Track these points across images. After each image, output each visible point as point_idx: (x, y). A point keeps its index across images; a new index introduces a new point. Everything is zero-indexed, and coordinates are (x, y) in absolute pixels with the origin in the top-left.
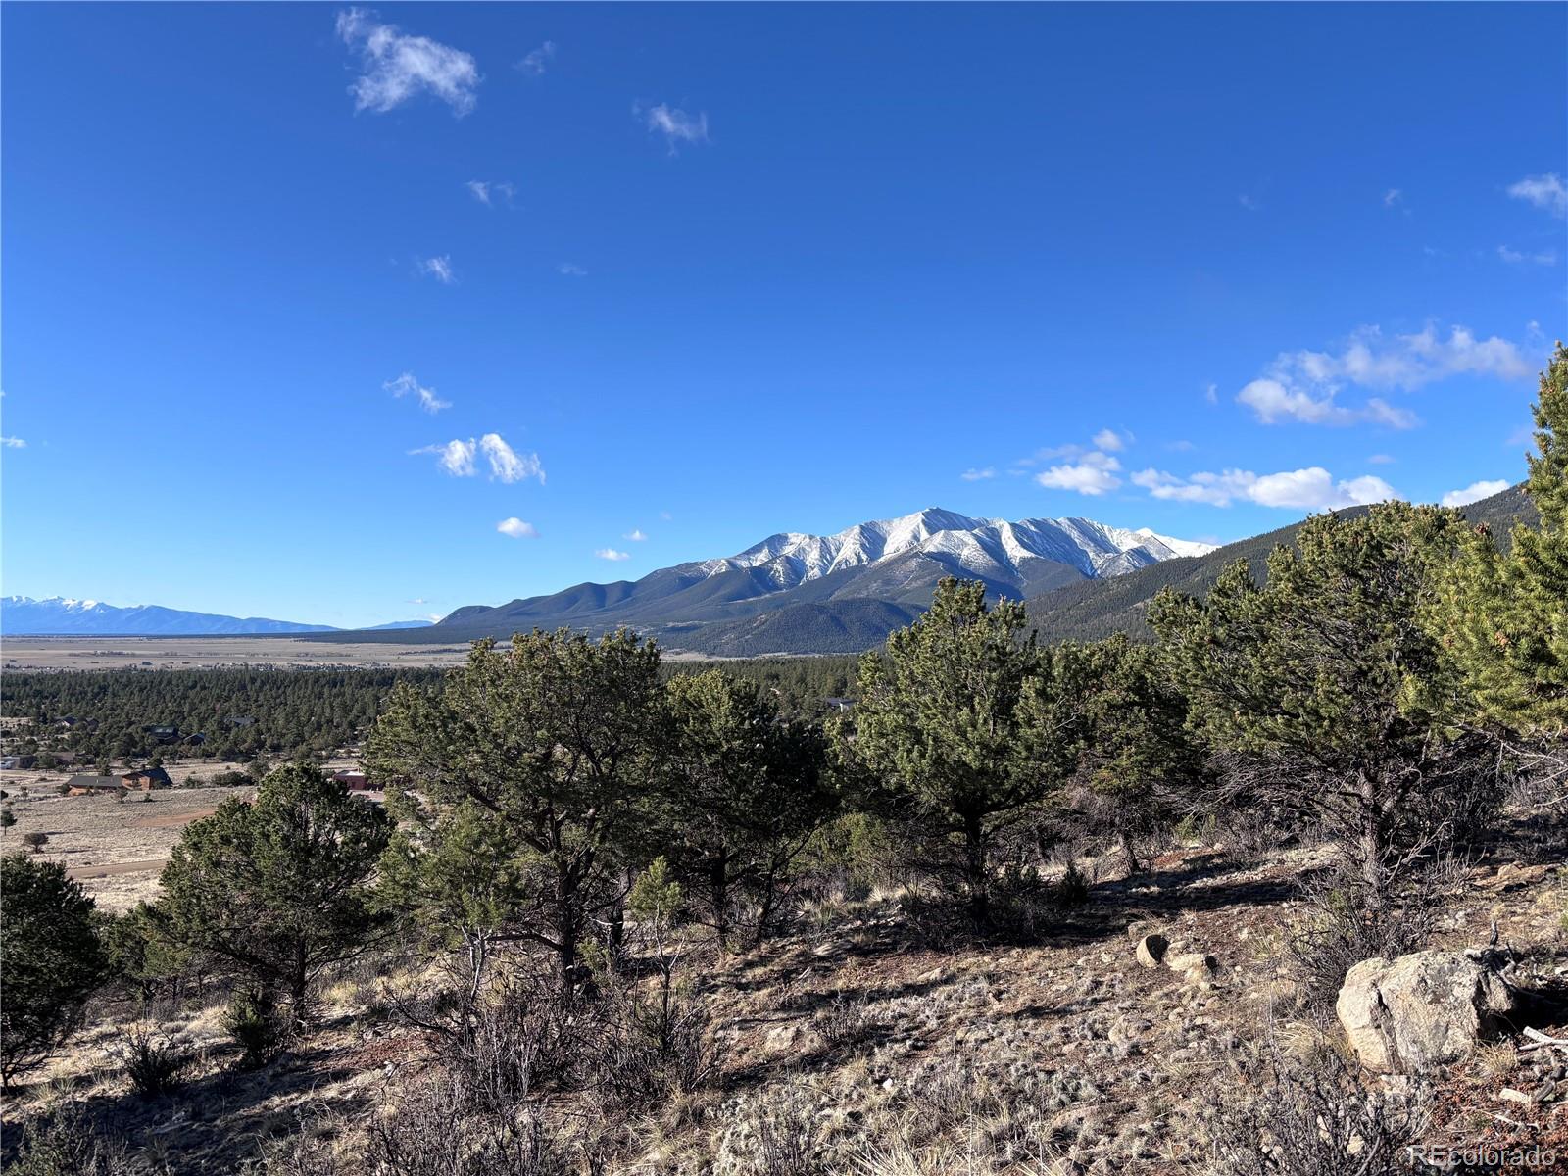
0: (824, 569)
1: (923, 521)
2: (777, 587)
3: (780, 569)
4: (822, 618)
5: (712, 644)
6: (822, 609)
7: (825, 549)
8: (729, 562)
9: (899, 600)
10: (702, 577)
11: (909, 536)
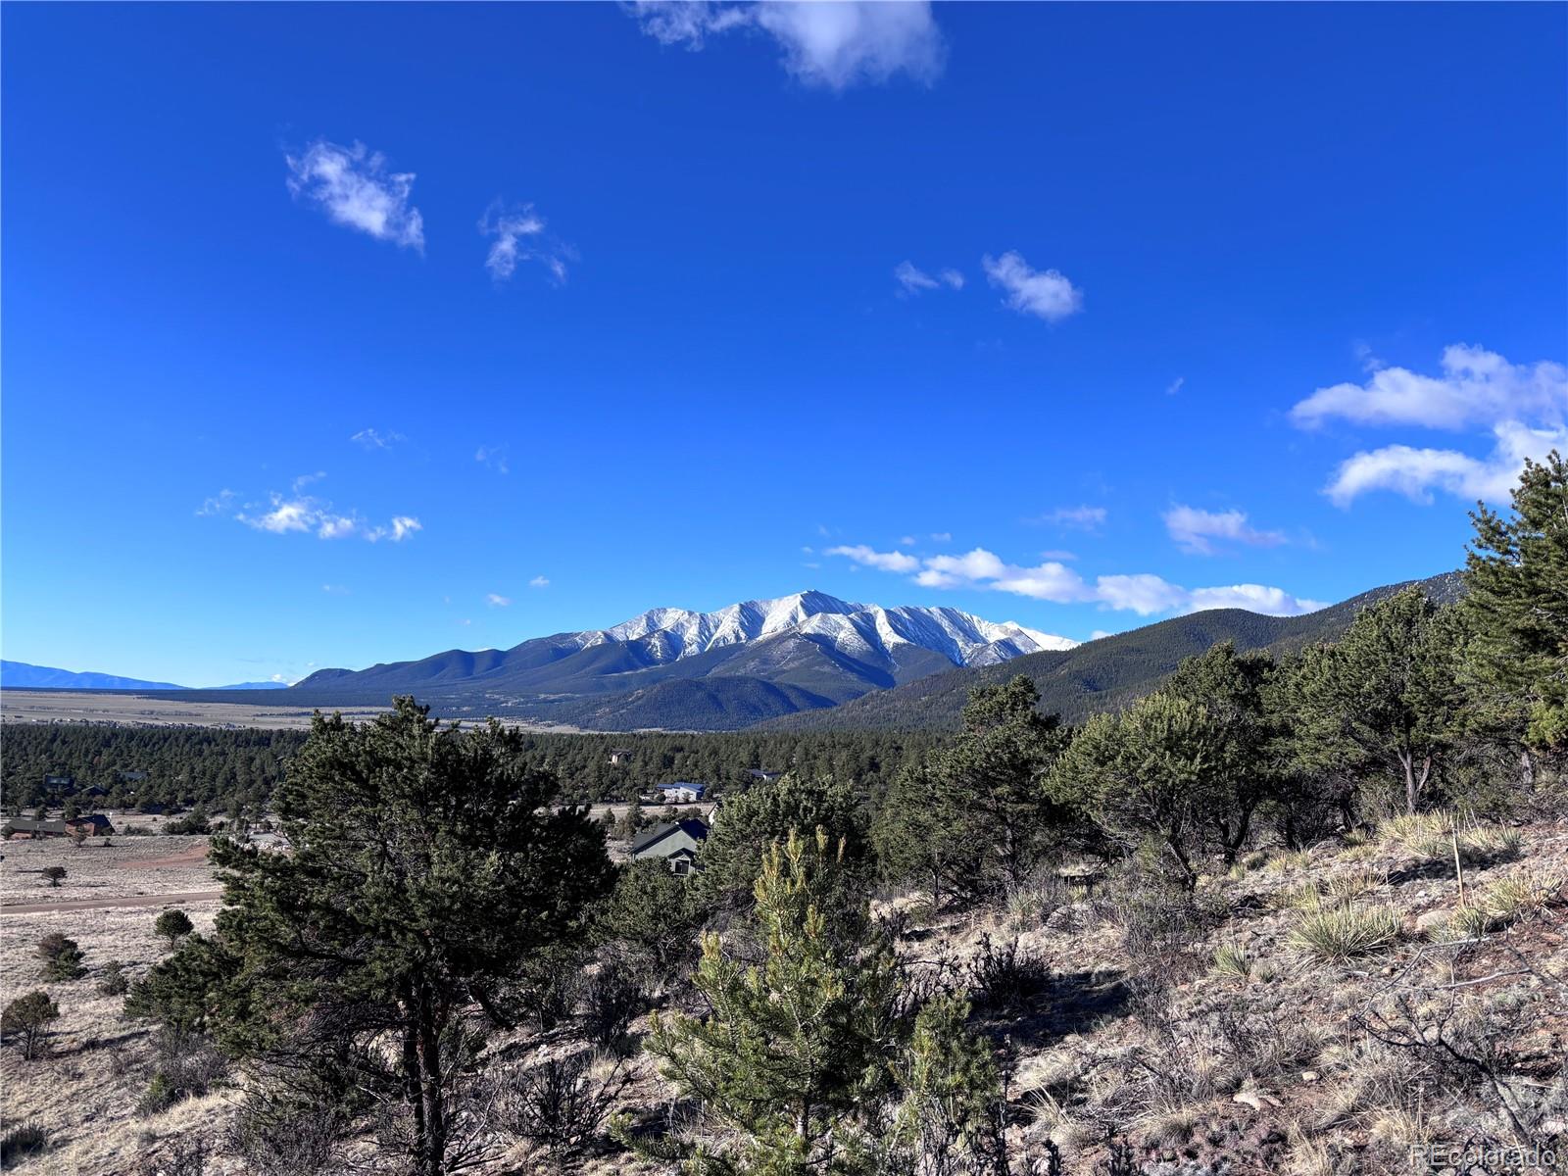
0: (702, 646)
1: (802, 604)
2: (653, 661)
3: (658, 643)
4: (699, 695)
5: (585, 717)
6: (699, 686)
7: (704, 627)
8: (605, 634)
9: (776, 680)
10: (576, 649)
11: (787, 618)
